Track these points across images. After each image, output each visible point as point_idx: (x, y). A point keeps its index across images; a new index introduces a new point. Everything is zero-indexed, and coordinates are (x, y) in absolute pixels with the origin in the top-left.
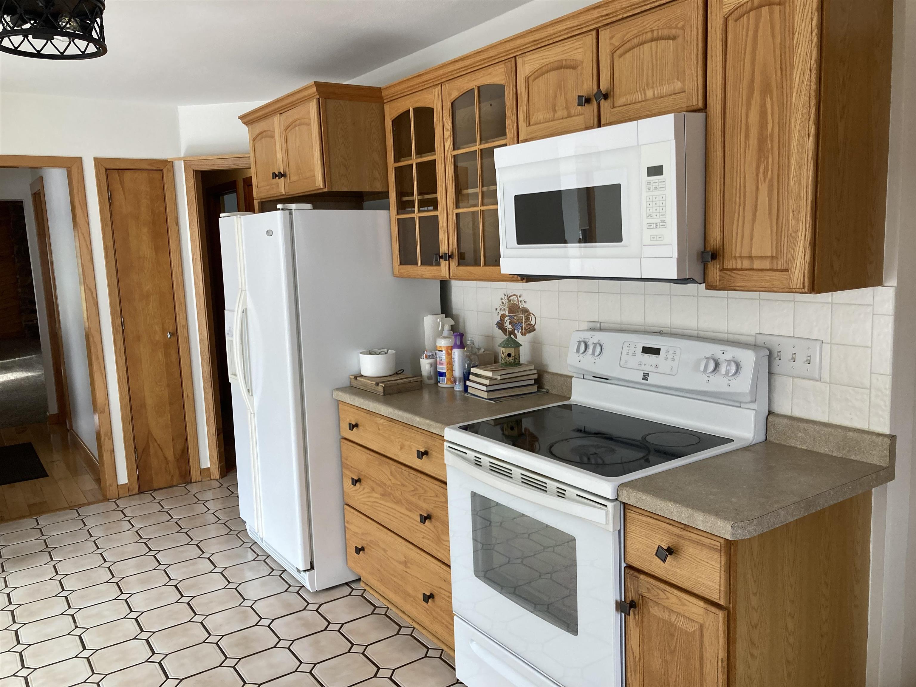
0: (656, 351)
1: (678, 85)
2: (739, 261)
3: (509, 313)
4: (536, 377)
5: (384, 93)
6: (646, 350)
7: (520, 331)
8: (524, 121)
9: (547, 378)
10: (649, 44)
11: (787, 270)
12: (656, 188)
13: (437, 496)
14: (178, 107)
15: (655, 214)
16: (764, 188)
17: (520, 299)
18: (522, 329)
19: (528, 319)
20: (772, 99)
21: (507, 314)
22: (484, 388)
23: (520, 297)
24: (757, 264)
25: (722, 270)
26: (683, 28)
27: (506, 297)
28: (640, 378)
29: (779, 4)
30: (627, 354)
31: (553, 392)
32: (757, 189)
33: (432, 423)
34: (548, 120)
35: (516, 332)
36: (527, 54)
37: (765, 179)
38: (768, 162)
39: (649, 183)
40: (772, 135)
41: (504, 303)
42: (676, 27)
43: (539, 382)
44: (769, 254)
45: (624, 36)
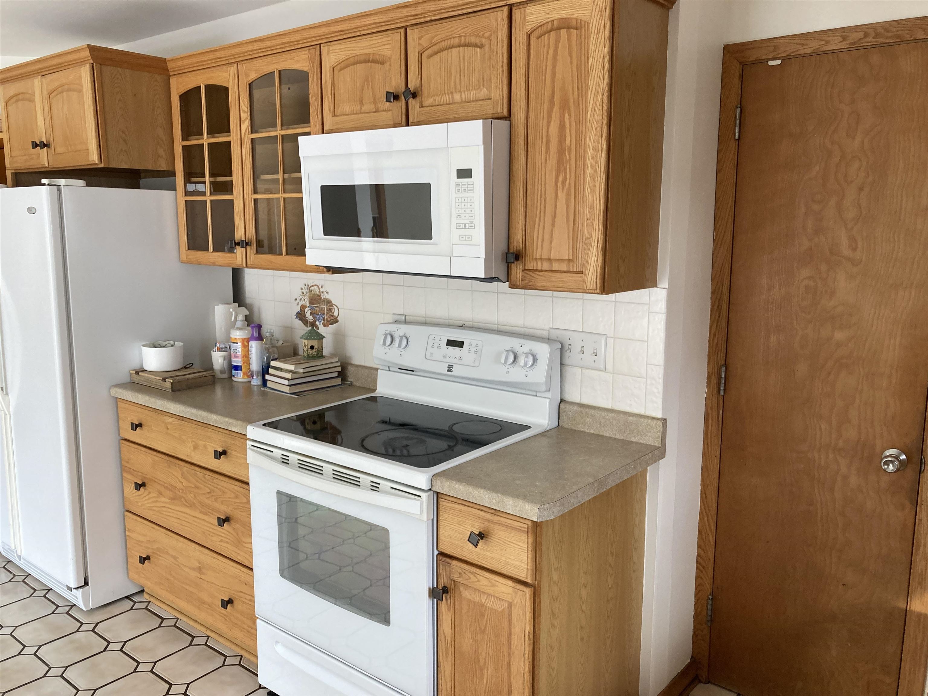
0: (460, 344)
1: (485, 92)
2: (539, 263)
3: (310, 304)
4: (340, 369)
5: (170, 66)
6: (451, 343)
7: (322, 322)
8: (330, 111)
9: (351, 370)
10: (457, 49)
11: (581, 272)
12: (465, 190)
13: (236, 497)
15: (463, 216)
16: (562, 196)
17: (322, 290)
18: (324, 320)
19: (330, 310)
20: (570, 115)
21: (308, 304)
22: (286, 382)
23: (322, 287)
24: (556, 266)
25: (524, 270)
26: (489, 39)
27: (306, 287)
28: (445, 370)
29: (576, 29)
30: (433, 346)
31: (358, 384)
32: (557, 196)
33: (231, 421)
34: (355, 112)
35: (317, 323)
36: (332, 43)
37: (563, 188)
38: (566, 173)
39: (458, 185)
40: (570, 148)
41: (305, 293)
42: (483, 36)
43: (342, 374)
44: (567, 258)
45: (433, 38)
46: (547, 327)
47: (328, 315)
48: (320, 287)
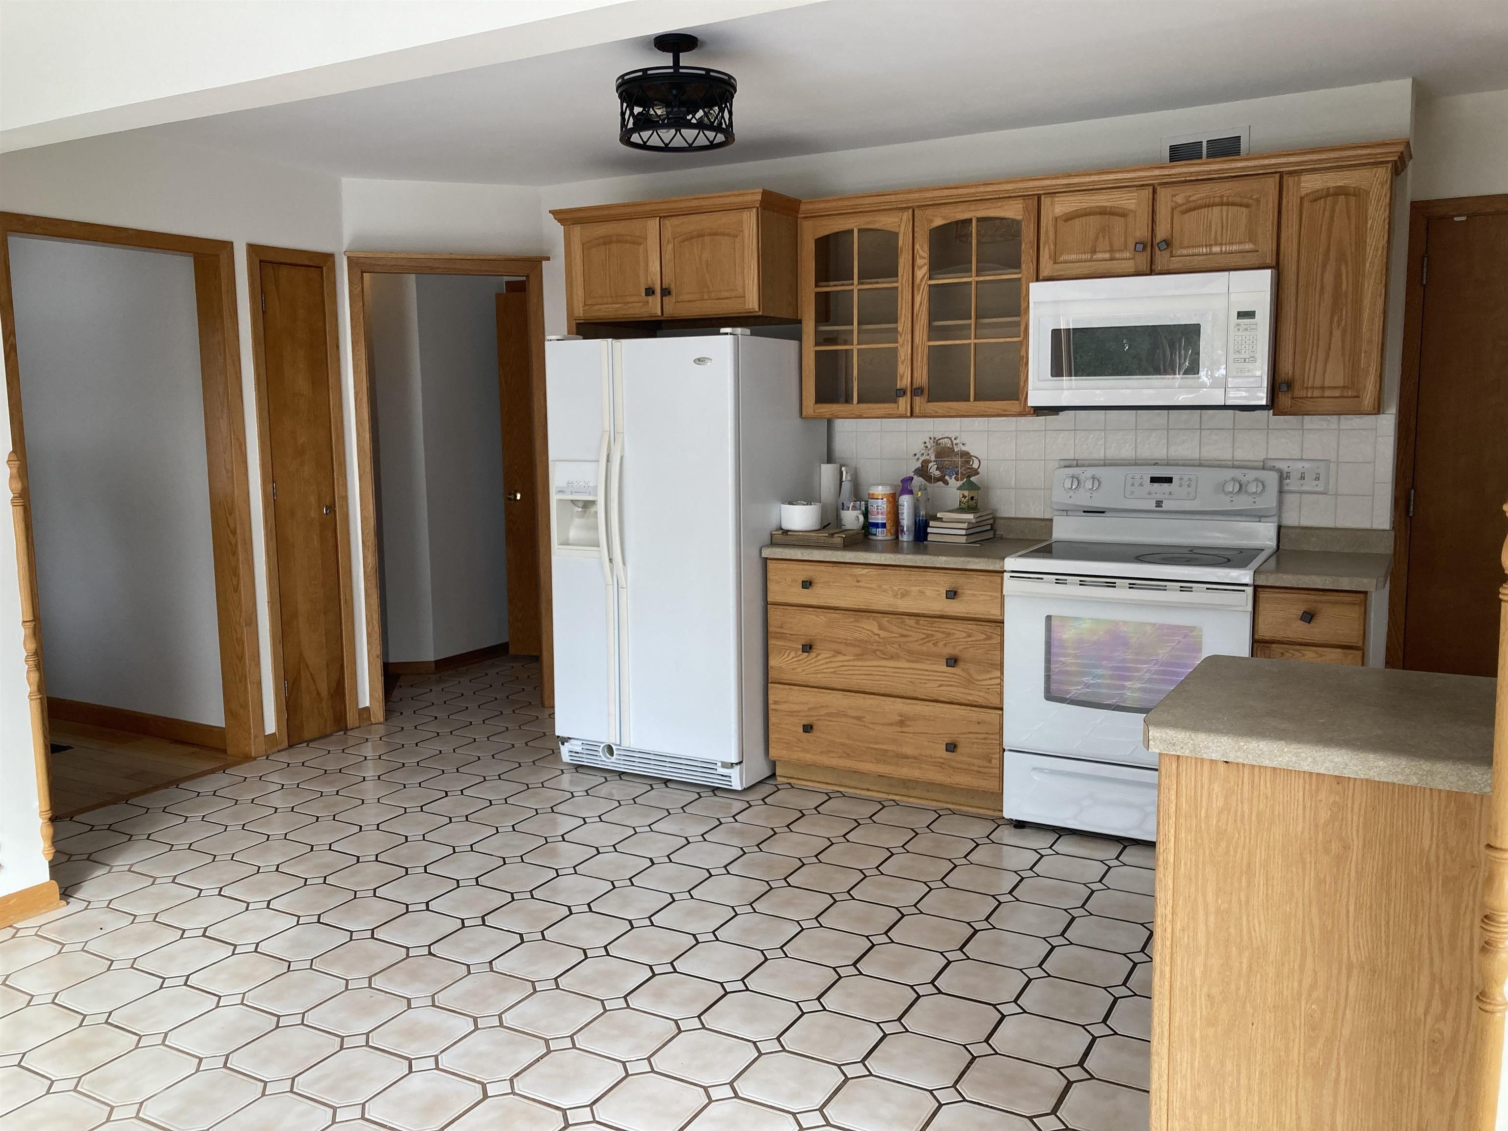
0: (1168, 480)
1: (1248, 246)
2: (1310, 391)
3: (936, 458)
4: (991, 521)
5: (803, 207)
6: (1156, 480)
7: (954, 476)
8: (1050, 258)
9: (1000, 523)
10: (1219, 208)
11: (1357, 397)
12: (1246, 329)
13: (970, 636)
14: (344, 180)
15: (1243, 351)
16: (1337, 334)
17: (955, 442)
18: (957, 474)
19: (968, 462)
20: (1347, 265)
21: (933, 458)
23: (955, 439)
24: (1327, 393)
25: (1293, 398)
26: (1258, 201)
27: (932, 441)
28: (1151, 507)
29: (1355, 195)
30: (1133, 485)
31: (1010, 536)
32: (1331, 333)
33: (969, 559)
34: (1083, 260)
35: (947, 478)
36: (1057, 195)
37: (1339, 325)
38: (1342, 314)
39: (1238, 325)
40: (1346, 293)
41: (929, 447)
42: (1251, 198)
43: (993, 528)
44: (1342, 385)
45: (1190, 196)
46: (1262, 458)
47: (963, 468)
48: (953, 439)
